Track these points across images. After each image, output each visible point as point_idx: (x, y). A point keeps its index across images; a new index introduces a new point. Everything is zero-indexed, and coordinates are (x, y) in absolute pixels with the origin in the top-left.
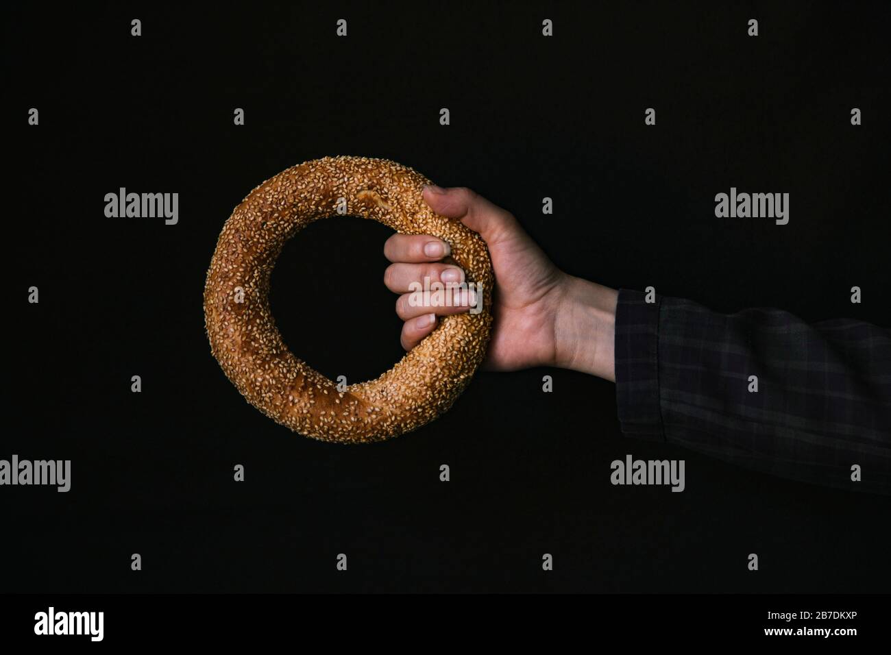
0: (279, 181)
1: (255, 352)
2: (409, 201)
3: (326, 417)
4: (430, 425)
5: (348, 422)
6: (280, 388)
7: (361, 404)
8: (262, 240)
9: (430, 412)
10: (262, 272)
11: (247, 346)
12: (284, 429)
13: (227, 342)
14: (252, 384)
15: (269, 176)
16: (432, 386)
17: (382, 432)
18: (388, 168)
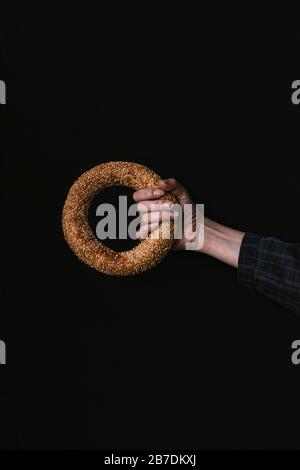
0: (92, 171)
1: (82, 238)
2: (145, 178)
3: (111, 264)
4: (153, 268)
5: (119, 266)
6: (92, 252)
7: (125, 260)
8: (86, 194)
9: (153, 263)
10: (86, 207)
11: (79, 235)
12: (94, 269)
13: (71, 234)
14: (81, 250)
15: (88, 169)
16: (154, 252)
17: (134, 271)
18: (135, 166)
